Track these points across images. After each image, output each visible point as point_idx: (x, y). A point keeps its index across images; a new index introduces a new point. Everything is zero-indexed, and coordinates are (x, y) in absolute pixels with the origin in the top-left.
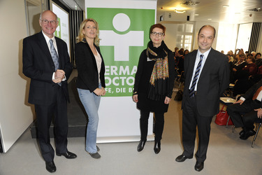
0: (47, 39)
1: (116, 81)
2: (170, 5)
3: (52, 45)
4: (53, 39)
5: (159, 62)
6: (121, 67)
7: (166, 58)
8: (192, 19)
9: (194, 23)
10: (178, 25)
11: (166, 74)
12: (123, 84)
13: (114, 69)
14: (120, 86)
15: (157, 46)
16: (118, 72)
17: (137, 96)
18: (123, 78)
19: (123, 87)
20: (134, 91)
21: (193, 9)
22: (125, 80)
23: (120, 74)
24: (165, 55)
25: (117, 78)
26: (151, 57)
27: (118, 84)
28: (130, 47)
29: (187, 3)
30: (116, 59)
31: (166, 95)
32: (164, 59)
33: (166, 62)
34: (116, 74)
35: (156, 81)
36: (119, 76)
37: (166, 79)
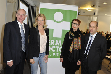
0: (20, 24)
1: (54, 49)
2: (84, 7)
3: (22, 27)
4: (23, 24)
5: (75, 40)
6: (57, 41)
7: (80, 38)
8: (96, 14)
9: (97, 16)
10: (88, 17)
11: (79, 47)
12: (57, 51)
13: (53, 42)
14: (55, 52)
15: (75, 31)
16: (55, 43)
17: (62, 58)
18: (57, 47)
19: (57, 52)
20: (61, 56)
21: (96, 9)
22: (59, 48)
23: (56, 45)
24: (79, 36)
25: (54, 47)
26: (71, 36)
27: (54, 51)
28: (62, 30)
29: (93, 6)
30: (54, 36)
31: (78, 59)
32: (78, 38)
33: (79, 40)
34: (54, 45)
35: (73, 51)
36: (55, 46)
37: (79, 50)
